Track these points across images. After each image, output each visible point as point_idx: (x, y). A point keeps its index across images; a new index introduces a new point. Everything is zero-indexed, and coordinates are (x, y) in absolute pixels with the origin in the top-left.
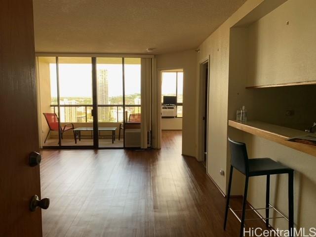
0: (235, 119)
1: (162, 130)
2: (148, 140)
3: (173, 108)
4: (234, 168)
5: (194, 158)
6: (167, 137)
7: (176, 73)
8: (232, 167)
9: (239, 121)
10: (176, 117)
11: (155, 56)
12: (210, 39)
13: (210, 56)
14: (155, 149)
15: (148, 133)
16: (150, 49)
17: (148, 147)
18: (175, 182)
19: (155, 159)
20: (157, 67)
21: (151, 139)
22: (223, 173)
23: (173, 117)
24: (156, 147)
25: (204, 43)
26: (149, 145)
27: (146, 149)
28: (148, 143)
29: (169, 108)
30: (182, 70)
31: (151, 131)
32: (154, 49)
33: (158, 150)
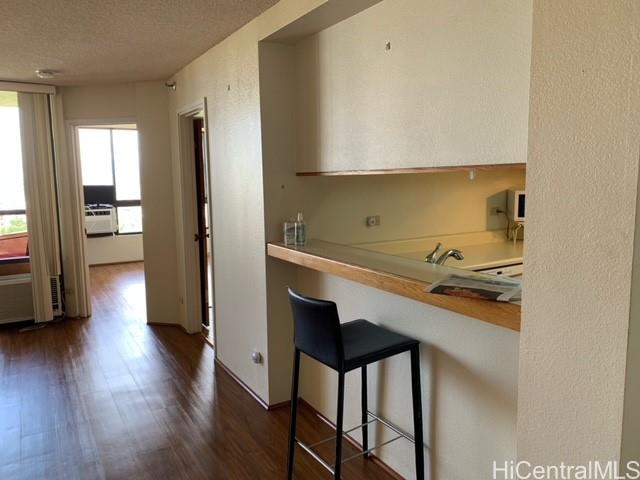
0: (279, 241)
1: (91, 266)
2: (55, 299)
3: (107, 213)
4: (301, 353)
5: (178, 327)
6: (101, 283)
7: (108, 131)
8: (297, 352)
9: (291, 246)
10: (117, 233)
11: (57, 88)
12: (203, 61)
13: (206, 99)
14: (75, 319)
15: (53, 281)
16: (44, 72)
17: (55, 317)
18: (148, 398)
19: (81, 346)
20: (65, 118)
21: (63, 295)
22: (259, 359)
23: (110, 234)
24: (78, 313)
25: (187, 68)
26: (59, 312)
27: (50, 324)
28: (55, 307)
29: (97, 213)
30: (135, 126)
31: (62, 277)
32: (57, 71)
33: (83, 319)
